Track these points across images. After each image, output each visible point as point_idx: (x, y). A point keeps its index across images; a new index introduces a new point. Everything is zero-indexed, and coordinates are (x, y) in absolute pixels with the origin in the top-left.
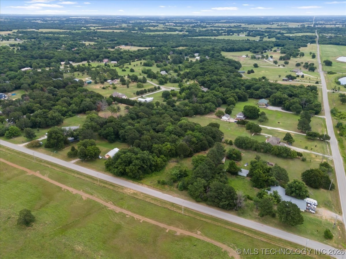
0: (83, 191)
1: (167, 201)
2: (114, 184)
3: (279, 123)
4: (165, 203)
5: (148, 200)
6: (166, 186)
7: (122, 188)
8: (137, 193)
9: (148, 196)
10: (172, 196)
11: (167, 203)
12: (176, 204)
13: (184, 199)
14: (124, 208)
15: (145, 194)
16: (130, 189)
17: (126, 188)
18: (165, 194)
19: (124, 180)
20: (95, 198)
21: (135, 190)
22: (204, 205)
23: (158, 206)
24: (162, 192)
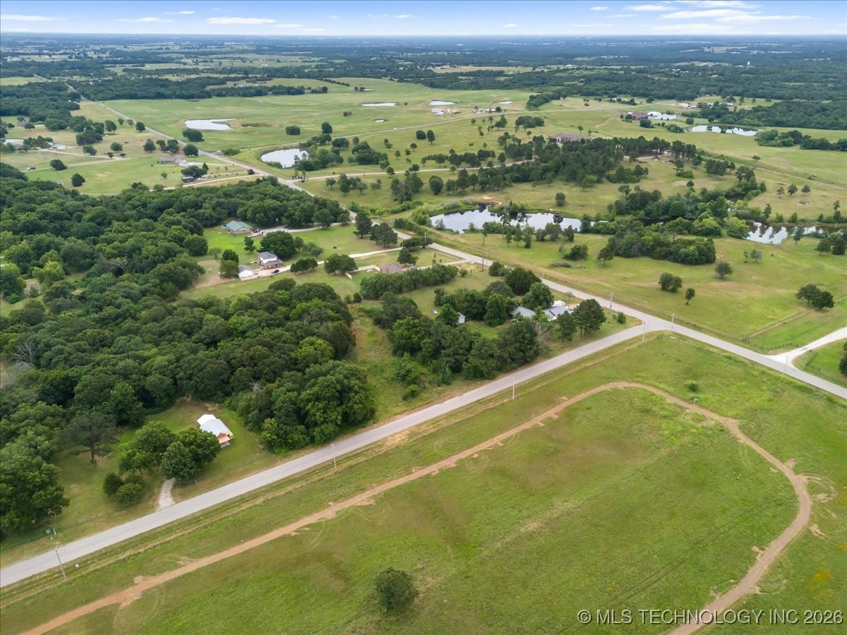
0: (335, 500)
1: (467, 405)
2: (351, 452)
3: (335, 248)
4: (468, 409)
5: (444, 424)
6: (424, 395)
7: (378, 444)
8: (412, 432)
9: (435, 421)
10: (457, 398)
11: (471, 408)
12: (483, 399)
13: (477, 388)
14: (449, 456)
15: (425, 422)
16: (391, 436)
17: (385, 439)
18: (445, 402)
19: (347, 438)
20: (379, 488)
21: (403, 431)
22: (504, 377)
23: (473, 417)
24: (438, 403)
